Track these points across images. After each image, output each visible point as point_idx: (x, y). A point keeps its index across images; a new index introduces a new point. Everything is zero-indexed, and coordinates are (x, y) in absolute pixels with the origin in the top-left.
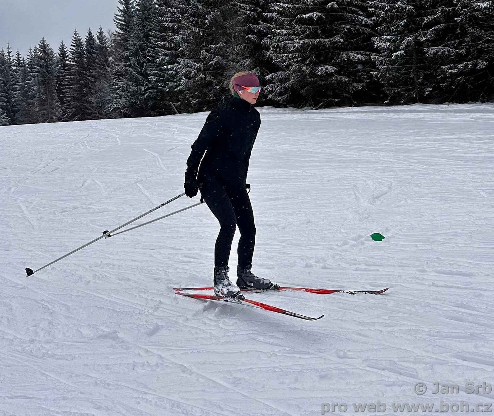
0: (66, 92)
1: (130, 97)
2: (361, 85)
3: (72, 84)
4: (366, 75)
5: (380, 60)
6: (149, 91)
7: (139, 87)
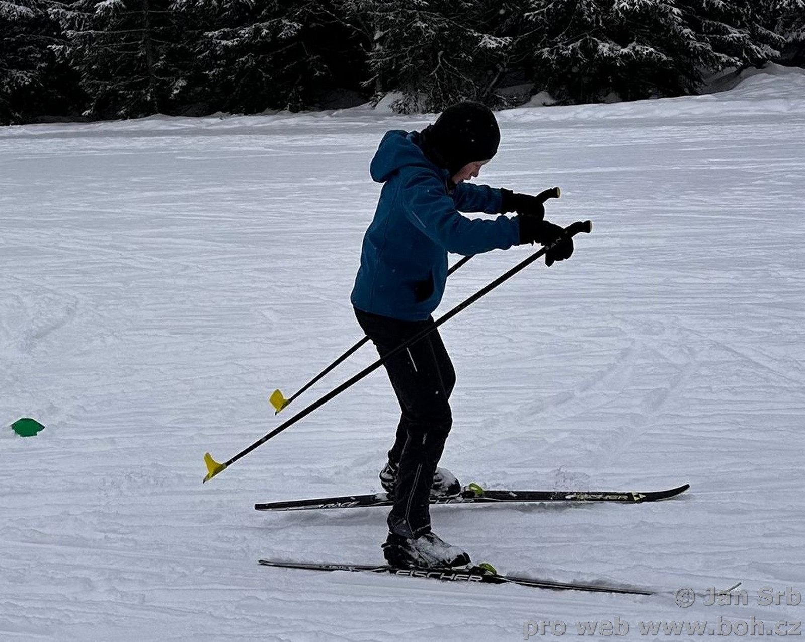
2: (29, 74)
4: (40, 52)
5: (68, 17)
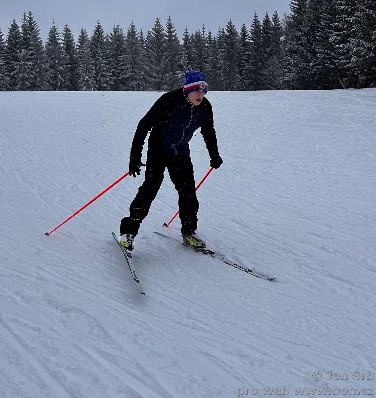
0: (245, 66)
1: (299, 71)
3: (250, 59)
6: (316, 67)
7: (307, 63)
